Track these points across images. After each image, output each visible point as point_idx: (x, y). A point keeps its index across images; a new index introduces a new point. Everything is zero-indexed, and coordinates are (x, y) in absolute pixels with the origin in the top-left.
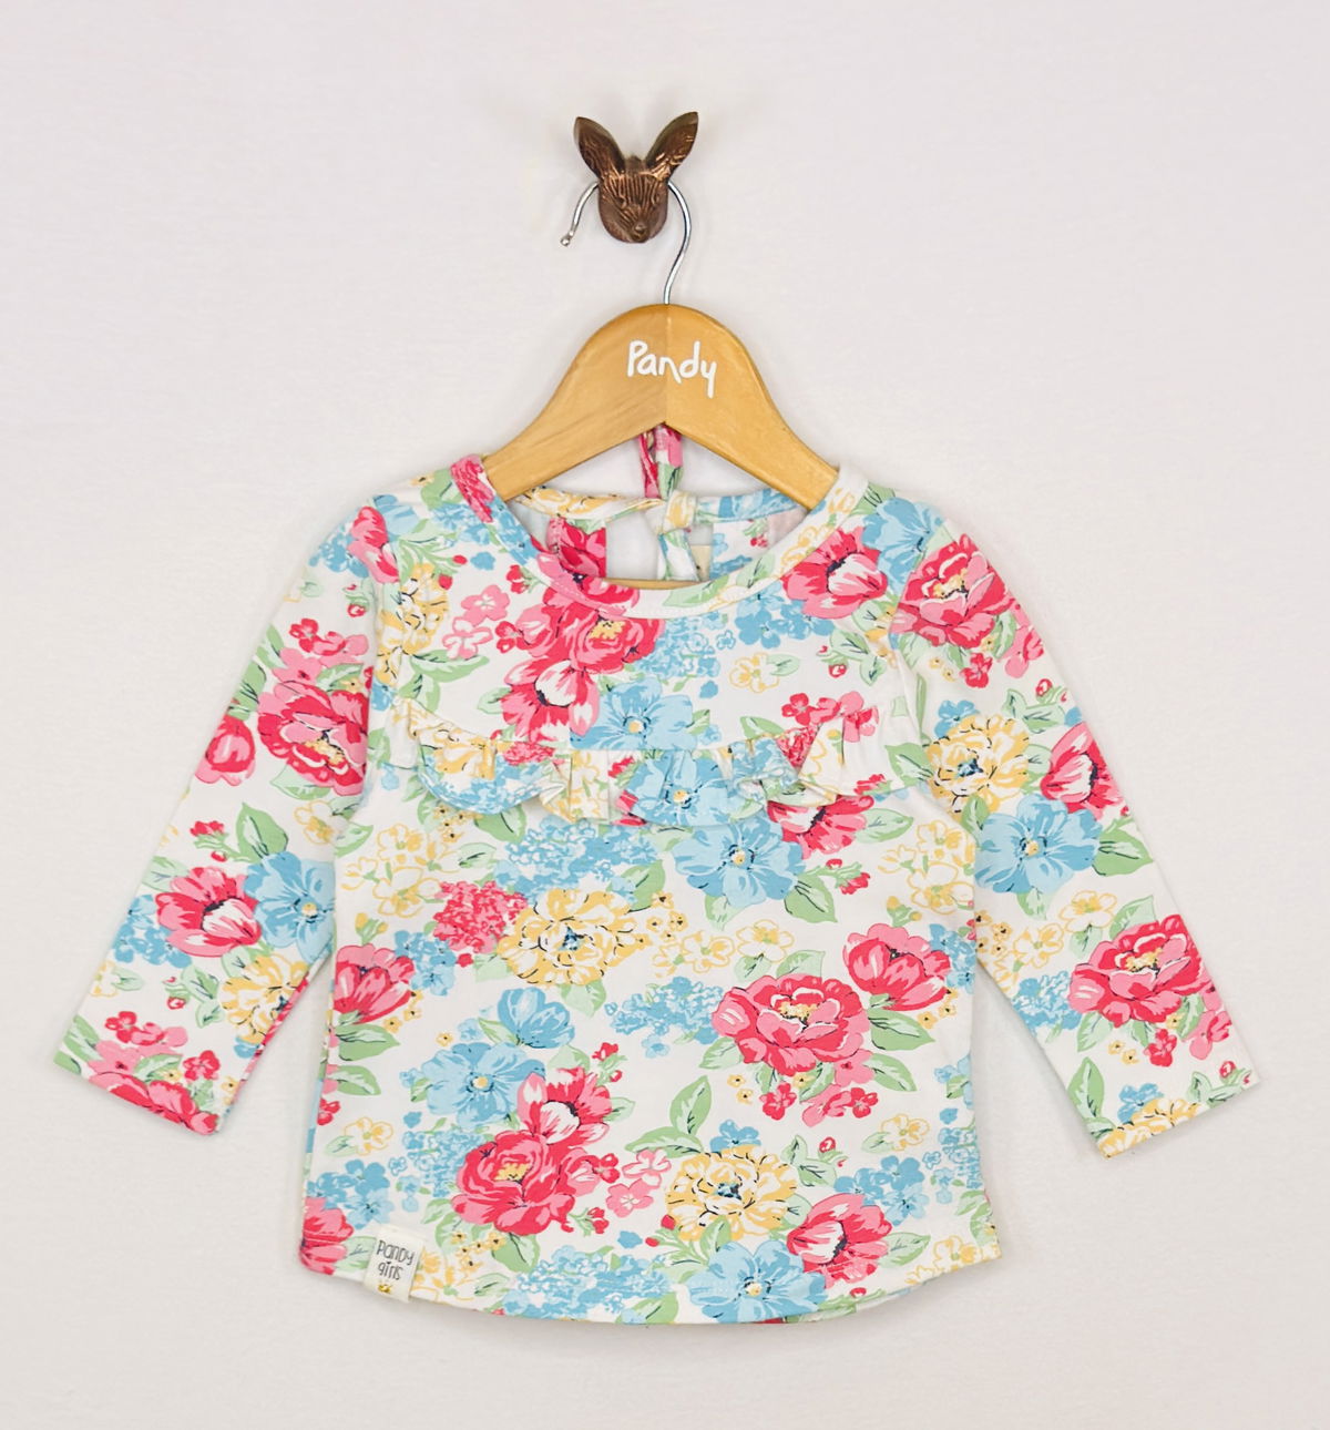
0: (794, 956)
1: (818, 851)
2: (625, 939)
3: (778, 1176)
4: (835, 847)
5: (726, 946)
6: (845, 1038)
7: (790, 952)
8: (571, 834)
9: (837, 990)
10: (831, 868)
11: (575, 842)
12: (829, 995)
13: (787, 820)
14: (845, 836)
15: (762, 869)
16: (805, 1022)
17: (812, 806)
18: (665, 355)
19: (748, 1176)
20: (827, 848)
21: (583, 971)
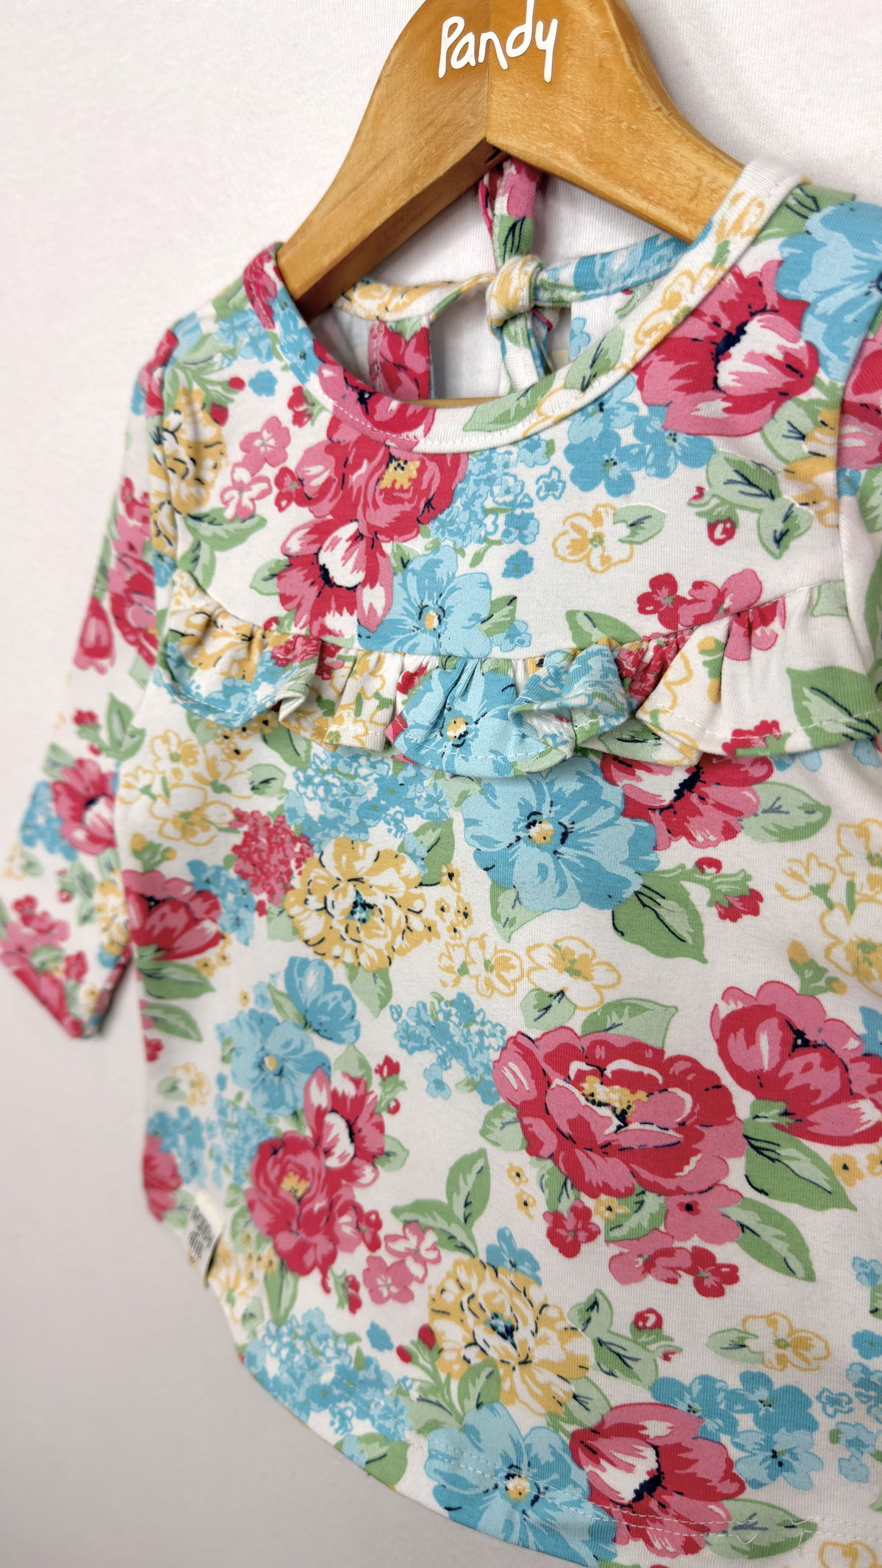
0: (618, 1005)
1: (683, 841)
2: (416, 922)
3: (563, 1341)
4: (712, 838)
5: (513, 967)
6: (694, 1161)
7: (611, 996)
8: (360, 766)
9: (690, 1078)
10: (703, 871)
11: (365, 778)
12: (675, 1081)
13: (634, 783)
14: (725, 822)
15: (579, 857)
16: (622, 1116)
17: (679, 766)
18: (486, 30)
19: (525, 1323)
20: (700, 838)
21: (372, 953)
